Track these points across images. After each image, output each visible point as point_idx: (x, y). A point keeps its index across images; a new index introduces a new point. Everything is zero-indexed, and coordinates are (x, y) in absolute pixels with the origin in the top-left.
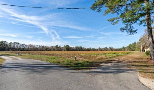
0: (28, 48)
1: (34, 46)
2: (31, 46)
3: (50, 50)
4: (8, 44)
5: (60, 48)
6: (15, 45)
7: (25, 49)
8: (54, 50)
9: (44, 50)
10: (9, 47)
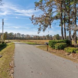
0: (26, 38)
1: (30, 36)
2: (28, 35)
3: (42, 39)
4: (14, 35)
5: (51, 37)
6: (18, 36)
7: (24, 38)
8: (45, 39)
9: (37, 39)
10: (15, 37)
